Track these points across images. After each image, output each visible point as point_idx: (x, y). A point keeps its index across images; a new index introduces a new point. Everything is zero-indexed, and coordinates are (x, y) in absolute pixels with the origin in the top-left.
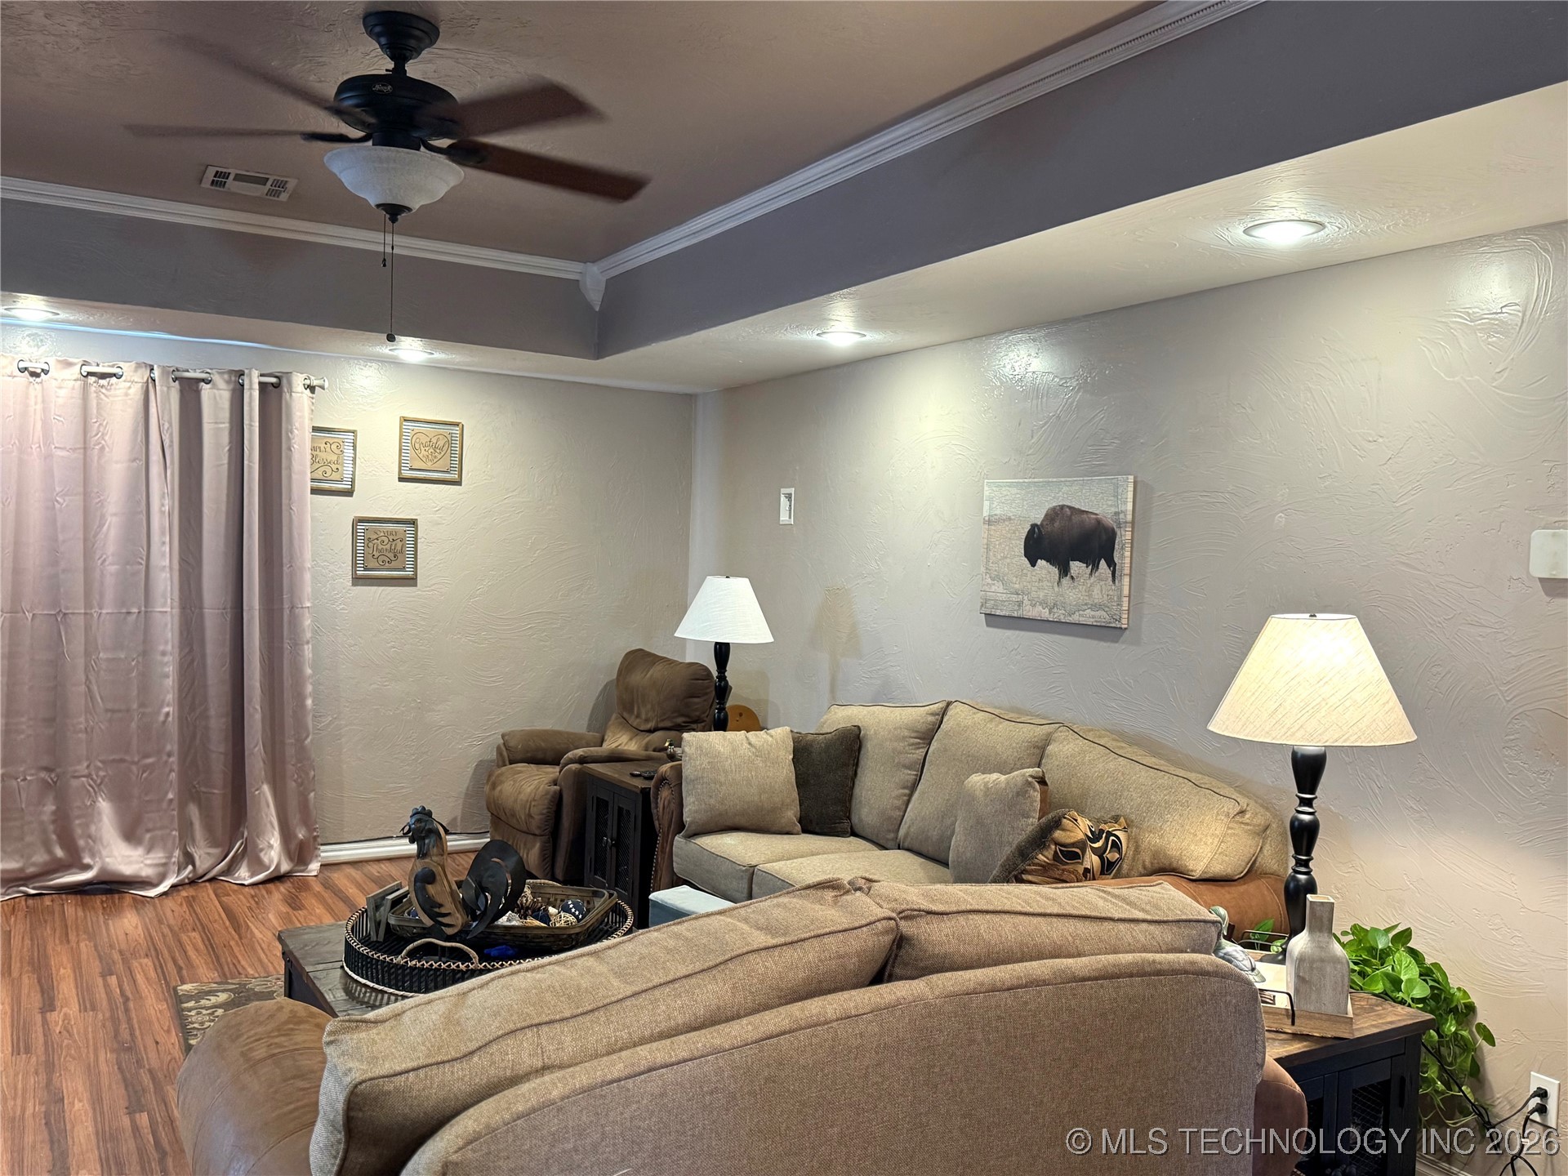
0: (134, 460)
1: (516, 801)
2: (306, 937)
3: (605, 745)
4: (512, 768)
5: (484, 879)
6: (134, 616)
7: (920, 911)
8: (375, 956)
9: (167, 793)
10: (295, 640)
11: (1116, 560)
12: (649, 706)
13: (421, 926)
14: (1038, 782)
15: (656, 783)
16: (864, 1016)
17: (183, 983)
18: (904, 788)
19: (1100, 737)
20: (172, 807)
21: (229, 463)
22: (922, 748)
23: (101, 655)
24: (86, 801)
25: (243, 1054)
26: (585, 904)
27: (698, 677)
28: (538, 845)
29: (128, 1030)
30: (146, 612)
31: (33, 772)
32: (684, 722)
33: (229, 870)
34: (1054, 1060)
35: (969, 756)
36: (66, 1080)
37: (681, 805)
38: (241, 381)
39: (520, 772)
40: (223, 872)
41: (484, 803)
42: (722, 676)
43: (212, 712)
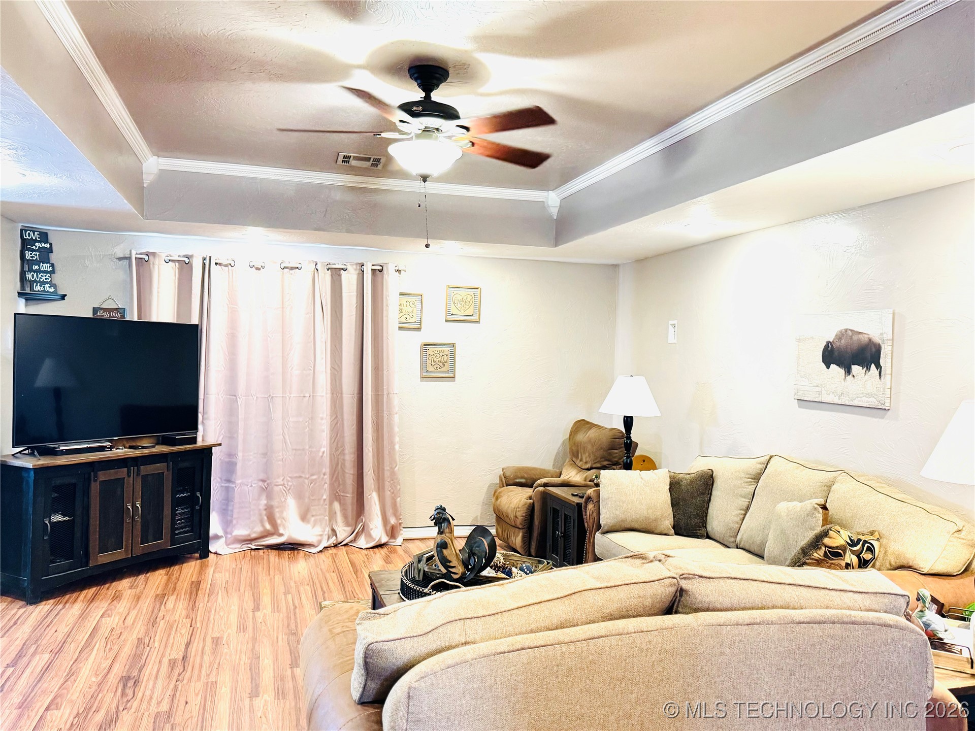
0: (307, 314)
1: (509, 507)
2: (383, 576)
3: (562, 477)
4: (507, 488)
5: (474, 548)
6: (307, 398)
7: (694, 575)
8: (415, 588)
9: (323, 496)
10: (390, 412)
11: (881, 364)
12: (587, 454)
13: (441, 573)
14: (822, 508)
15: (585, 500)
16: (652, 632)
17: (325, 600)
18: (741, 510)
19: (868, 480)
20: (325, 503)
21: (356, 314)
22: (753, 484)
23: (290, 419)
24: (282, 499)
25: (330, 630)
26: (534, 568)
27: (616, 437)
28: (521, 534)
29: (294, 624)
30: (313, 396)
31: (256, 482)
32: (608, 465)
33: (354, 540)
34: (778, 669)
35: (782, 491)
36: (261, 647)
37: (599, 514)
38: (362, 269)
39: (512, 491)
40: (352, 541)
41: (492, 509)
42: (629, 438)
43: (347, 451)
